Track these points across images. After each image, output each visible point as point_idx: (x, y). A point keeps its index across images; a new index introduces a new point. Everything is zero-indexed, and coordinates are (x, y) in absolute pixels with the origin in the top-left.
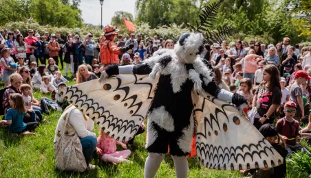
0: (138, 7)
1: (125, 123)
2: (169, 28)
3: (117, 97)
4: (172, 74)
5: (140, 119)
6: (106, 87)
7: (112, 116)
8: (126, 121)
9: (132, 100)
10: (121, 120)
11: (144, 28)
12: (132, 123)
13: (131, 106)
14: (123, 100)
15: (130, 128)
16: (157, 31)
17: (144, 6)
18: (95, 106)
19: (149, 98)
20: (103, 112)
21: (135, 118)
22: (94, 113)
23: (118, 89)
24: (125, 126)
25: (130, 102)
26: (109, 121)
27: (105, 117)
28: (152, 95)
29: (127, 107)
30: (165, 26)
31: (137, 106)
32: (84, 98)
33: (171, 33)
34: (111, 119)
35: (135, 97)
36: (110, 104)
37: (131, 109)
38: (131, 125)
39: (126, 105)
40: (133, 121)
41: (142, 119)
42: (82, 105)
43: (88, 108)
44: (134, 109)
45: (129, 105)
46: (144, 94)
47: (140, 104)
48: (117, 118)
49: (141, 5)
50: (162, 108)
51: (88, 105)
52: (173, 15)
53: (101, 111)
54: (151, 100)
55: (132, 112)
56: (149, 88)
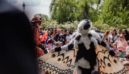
0: (51, 10)
1: (66, 71)
2: (72, 24)
3: (59, 59)
4: (84, 42)
5: (73, 68)
6: (53, 56)
7: (59, 69)
8: (66, 70)
9: (67, 59)
10: (64, 70)
11: (53, 24)
12: (69, 70)
13: (67, 62)
14: (63, 60)
15: (69, 73)
16: (63, 26)
17: (55, 10)
18: (50, 66)
19: (74, 56)
20: (55, 68)
21: (70, 68)
22: (50, 69)
23: (59, 55)
24: (66, 73)
25: (66, 60)
26: (58, 72)
27: (56, 70)
28: (76, 54)
29: (65, 63)
30: (69, 22)
31: (70, 62)
32: (44, 64)
33: (72, 27)
34: (59, 70)
35: (68, 58)
36: (57, 64)
37: (67, 63)
38: (69, 72)
39: (64, 62)
40: (70, 69)
41: (74, 67)
42: (44, 67)
43: (47, 68)
44: (69, 63)
45: (66, 62)
46: (72, 55)
47: (71, 60)
48: (62, 70)
49: (53, 9)
50: (83, 58)
51: (47, 66)
52: (76, 15)
53: (53, 68)
54: (75, 57)
55: (68, 65)
56: (74, 51)
